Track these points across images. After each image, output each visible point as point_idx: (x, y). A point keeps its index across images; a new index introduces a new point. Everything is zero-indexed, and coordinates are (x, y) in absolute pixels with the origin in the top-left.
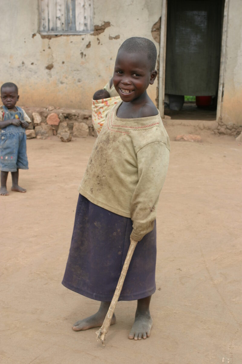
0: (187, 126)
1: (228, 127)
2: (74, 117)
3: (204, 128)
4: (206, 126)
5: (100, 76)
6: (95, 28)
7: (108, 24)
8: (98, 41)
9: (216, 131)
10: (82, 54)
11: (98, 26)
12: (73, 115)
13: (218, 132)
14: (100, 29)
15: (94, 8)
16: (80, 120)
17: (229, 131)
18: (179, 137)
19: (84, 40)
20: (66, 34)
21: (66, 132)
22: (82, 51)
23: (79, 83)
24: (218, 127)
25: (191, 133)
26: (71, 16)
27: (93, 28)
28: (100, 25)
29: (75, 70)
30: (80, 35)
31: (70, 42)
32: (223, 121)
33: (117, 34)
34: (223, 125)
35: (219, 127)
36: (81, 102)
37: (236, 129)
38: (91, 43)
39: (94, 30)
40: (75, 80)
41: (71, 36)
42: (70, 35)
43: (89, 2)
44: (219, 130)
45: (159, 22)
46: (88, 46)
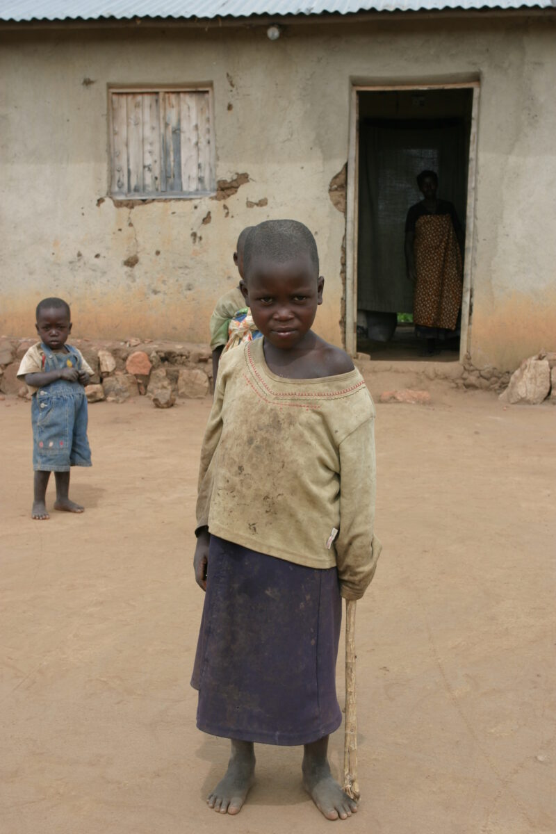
0: (403, 372)
1: (482, 373)
2: (179, 358)
3: (437, 376)
4: (439, 373)
5: (229, 278)
6: (220, 187)
7: (243, 178)
8: (226, 211)
9: (460, 382)
10: (194, 235)
11: (225, 182)
12: (178, 355)
13: (464, 385)
14: (228, 188)
15: (217, 148)
16: (192, 364)
17: (485, 382)
18: (386, 395)
19: (198, 208)
20: (164, 197)
21: (164, 387)
22: (194, 231)
23: (188, 292)
24: (462, 374)
25: (410, 387)
26: (172, 164)
27: (216, 186)
28: (229, 180)
29: (181, 268)
30: (191, 199)
31: (170, 212)
32: (472, 361)
33: (262, 197)
34: (473, 371)
35: (466, 375)
36: (193, 329)
37: (499, 378)
38: (212, 215)
39: (217, 190)
40: (181, 286)
41: (172, 202)
42: (170, 200)
43: (207, 137)
44: (464, 379)
45: (344, 172)
46: (207, 220)
